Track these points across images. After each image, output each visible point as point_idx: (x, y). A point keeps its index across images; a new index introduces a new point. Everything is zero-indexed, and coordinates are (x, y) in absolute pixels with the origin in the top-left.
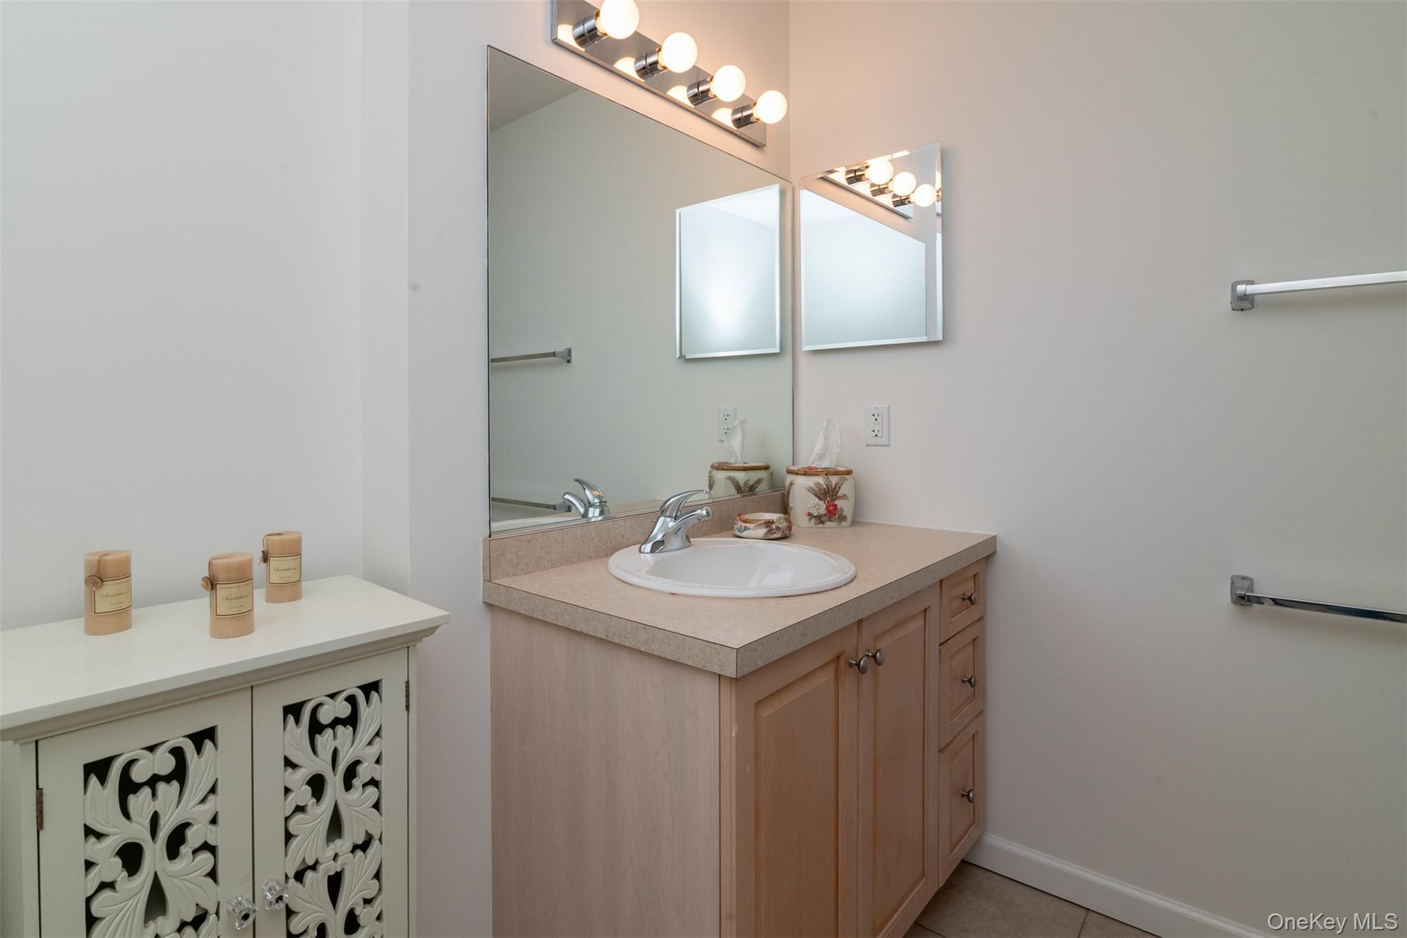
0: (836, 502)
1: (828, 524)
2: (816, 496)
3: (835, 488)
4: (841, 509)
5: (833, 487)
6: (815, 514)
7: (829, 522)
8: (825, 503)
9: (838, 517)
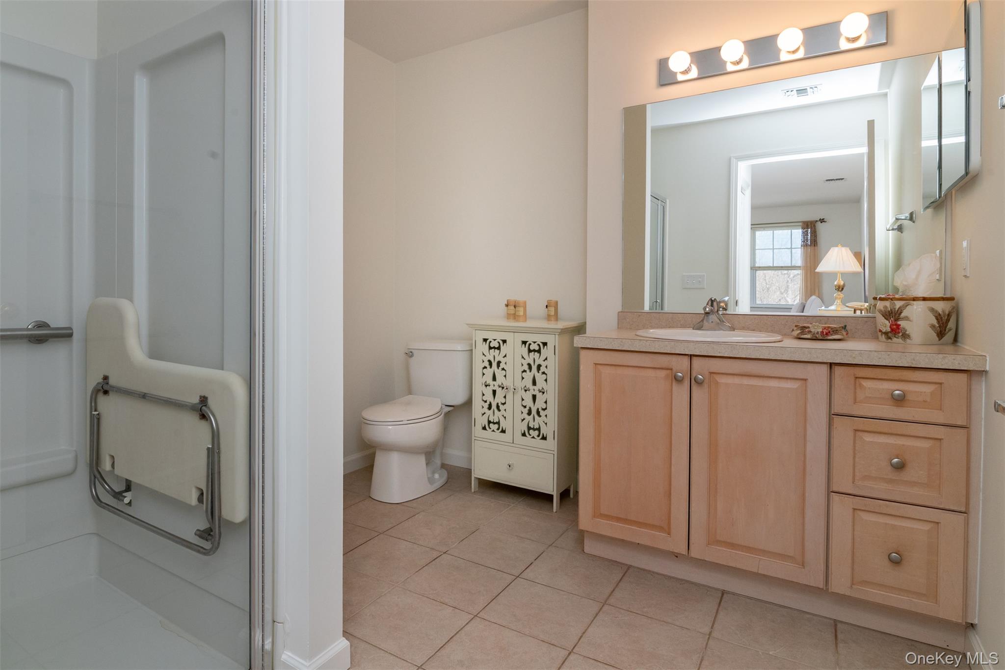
0: (899, 323)
1: (895, 340)
2: (883, 316)
3: (898, 311)
4: (904, 328)
5: (897, 310)
6: (884, 331)
7: (895, 339)
8: (890, 322)
9: (902, 335)
